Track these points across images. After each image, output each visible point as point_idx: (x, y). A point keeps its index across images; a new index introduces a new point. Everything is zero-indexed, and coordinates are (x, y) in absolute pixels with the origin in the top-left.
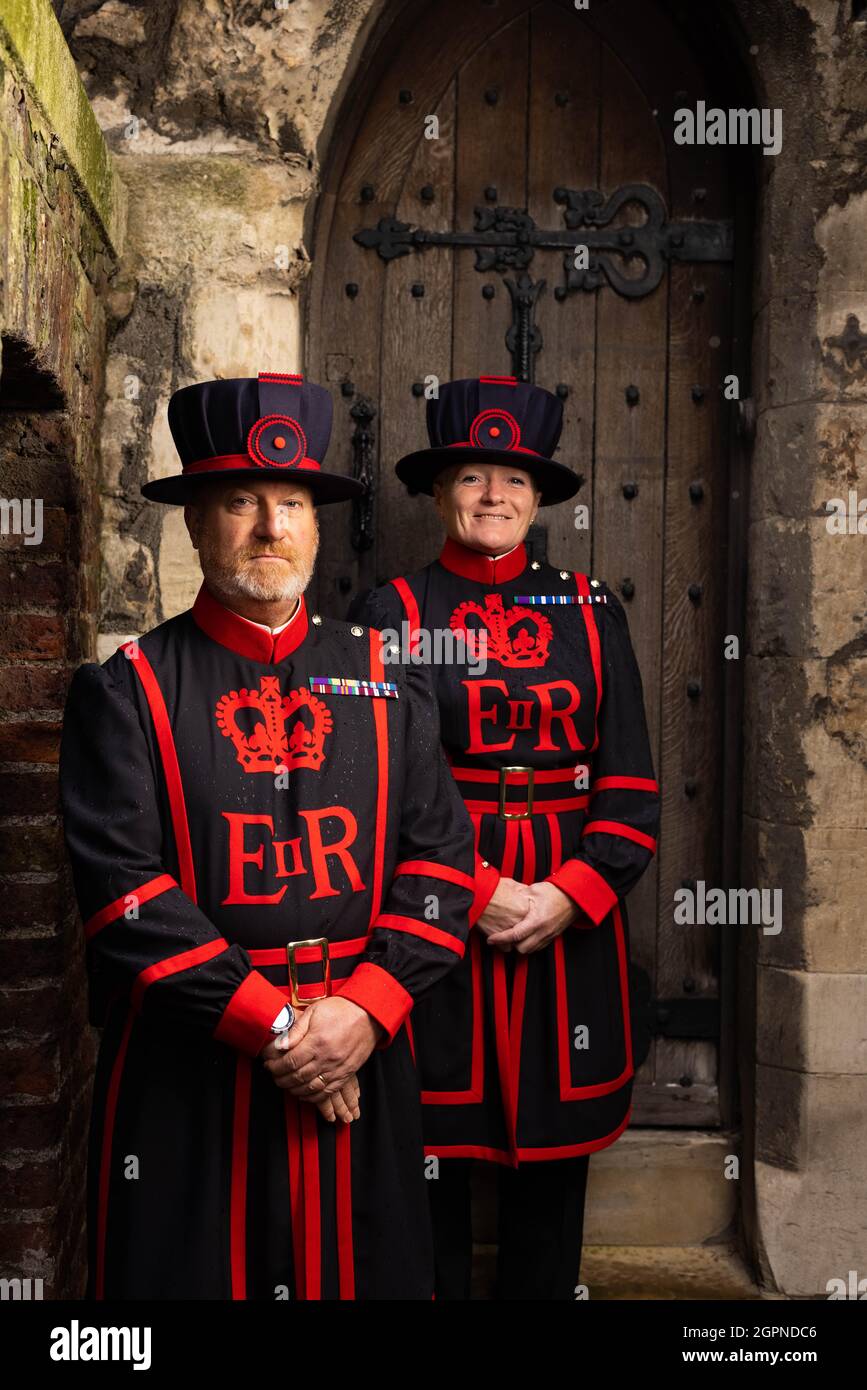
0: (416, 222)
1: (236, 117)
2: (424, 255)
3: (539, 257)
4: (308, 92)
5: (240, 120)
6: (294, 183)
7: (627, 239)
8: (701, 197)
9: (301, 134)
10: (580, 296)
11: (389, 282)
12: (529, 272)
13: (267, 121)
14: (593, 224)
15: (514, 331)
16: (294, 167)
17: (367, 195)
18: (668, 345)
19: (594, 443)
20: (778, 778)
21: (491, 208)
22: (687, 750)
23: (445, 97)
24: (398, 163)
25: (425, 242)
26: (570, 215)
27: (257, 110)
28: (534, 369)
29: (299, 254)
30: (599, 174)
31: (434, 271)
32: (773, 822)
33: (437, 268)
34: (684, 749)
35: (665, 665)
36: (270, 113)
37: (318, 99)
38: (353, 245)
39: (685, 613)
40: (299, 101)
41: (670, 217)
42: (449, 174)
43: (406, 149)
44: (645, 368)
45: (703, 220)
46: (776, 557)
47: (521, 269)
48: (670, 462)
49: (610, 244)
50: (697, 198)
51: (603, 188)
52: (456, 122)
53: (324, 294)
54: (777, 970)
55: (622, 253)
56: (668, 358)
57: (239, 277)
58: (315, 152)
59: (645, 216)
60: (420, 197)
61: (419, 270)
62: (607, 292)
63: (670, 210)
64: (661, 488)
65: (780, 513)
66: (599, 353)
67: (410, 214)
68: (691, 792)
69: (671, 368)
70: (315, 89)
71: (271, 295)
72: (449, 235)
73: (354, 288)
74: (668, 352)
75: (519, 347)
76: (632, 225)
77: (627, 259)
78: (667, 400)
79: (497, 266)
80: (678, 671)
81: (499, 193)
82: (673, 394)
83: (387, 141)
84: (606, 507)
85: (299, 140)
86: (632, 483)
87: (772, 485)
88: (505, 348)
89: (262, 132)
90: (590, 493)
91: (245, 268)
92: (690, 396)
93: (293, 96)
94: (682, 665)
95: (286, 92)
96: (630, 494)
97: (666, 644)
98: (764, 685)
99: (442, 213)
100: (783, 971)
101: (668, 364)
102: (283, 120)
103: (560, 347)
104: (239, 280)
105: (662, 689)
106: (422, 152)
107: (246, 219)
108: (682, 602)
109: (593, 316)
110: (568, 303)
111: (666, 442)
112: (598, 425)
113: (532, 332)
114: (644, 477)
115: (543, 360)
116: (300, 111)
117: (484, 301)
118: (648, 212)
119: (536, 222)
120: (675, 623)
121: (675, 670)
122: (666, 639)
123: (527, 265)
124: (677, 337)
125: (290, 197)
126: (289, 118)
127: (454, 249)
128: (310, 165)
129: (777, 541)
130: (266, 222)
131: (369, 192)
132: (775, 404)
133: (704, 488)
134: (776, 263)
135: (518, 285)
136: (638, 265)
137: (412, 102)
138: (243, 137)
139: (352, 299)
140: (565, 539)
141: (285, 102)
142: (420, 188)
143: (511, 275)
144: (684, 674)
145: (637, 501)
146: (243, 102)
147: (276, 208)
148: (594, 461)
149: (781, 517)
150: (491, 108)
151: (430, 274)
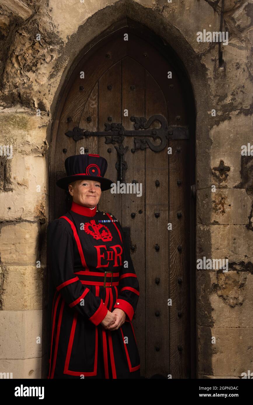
0: (85, 128)
1: (24, 100)
2: (88, 139)
3: (126, 139)
4: (47, 92)
5: (25, 101)
6: (43, 121)
7: (154, 133)
8: (179, 119)
9: (45, 106)
10: (140, 151)
11: (77, 147)
12: (123, 144)
13: (34, 102)
14: (144, 128)
15: (118, 163)
16: (43, 116)
17: (69, 120)
18: (169, 167)
19: (145, 199)
20: (203, 311)
21: (110, 123)
22: (178, 301)
23: (95, 88)
24: (79, 109)
25: (88, 135)
26: (135, 125)
27: (31, 98)
28: (125, 175)
29: (45, 143)
30: (145, 112)
31: (92, 144)
32: (202, 326)
33: (93, 143)
34: (177, 301)
35: (170, 273)
36: (35, 99)
37: (50, 94)
38: (65, 136)
39: (177, 255)
40: (44, 95)
41: (169, 125)
42: (96, 112)
43: (82, 105)
44: (161, 174)
45: (179, 126)
46: (200, 238)
47: (121, 143)
48: (170, 205)
49: (149, 134)
50: (177, 119)
51: (146, 116)
52: (98, 96)
53: (55, 152)
54: (205, 376)
55: (153, 137)
56: (169, 171)
57: (25, 151)
58: (50, 110)
59: (160, 125)
60: (87, 120)
61: (87, 144)
62: (148, 150)
63: (169, 123)
64: (168, 214)
65: (202, 224)
66: (146, 170)
67: (84, 126)
68: (180, 316)
69: (170, 174)
70: (49, 91)
71: (36, 157)
72: (96, 133)
73: (65, 150)
74: (169, 169)
75: (120, 168)
76: (156, 128)
77: (155, 139)
78: (169, 185)
79: (112, 142)
80: (175, 275)
81: (112, 118)
82: (171, 182)
83: (76, 102)
84: (149, 220)
85: (44, 107)
86: (158, 212)
87: (199, 214)
88: (115, 169)
89: (32, 105)
90: (144, 216)
91: (28, 149)
92: (177, 183)
93: (42, 94)
94: (176, 273)
95: (40, 92)
96: (157, 216)
97: (170, 266)
98: (199, 280)
99: (94, 125)
100: (206, 376)
101: (169, 173)
102: (39, 101)
103: (133, 168)
104: (25, 153)
105: (169, 281)
106: (87, 105)
107: (28, 133)
108: (175, 251)
109: (144, 158)
110: (136, 154)
111: (169, 199)
112: (146, 193)
113: (124, 163)
114: (162, 210)
115: (128, 172)
116: (44, 98)
117: (108, 153)
118: (161, 124)
119: (125, 128)
120: (173, 258)
121: (174, 274)
122: (170, 264)
123: (122, 141)
124: (172, 164)
125: (42, 125)
126: (41, 100)
127: (98, 137)
128: (48, 115)
129: (201, 233)
130: (34, 134)
131: (70, 119)
132: (199, 188)
133: (182, 213)
134: (198, 143)
135: (119, 148)
136: (158, 141)
137: (84, 90)
138: (27, 107)
139: (65, 154)
140: (136, 231)
141: (40, 95)
142: (87, 117)
143: (117, 145)
144: (177, 275)
145: (160, 218)
146: (26, 96)
147: (37, 129)
148: (145, 205)
149: (202, 225)
150: (109, 91)
151: (90, 145)
